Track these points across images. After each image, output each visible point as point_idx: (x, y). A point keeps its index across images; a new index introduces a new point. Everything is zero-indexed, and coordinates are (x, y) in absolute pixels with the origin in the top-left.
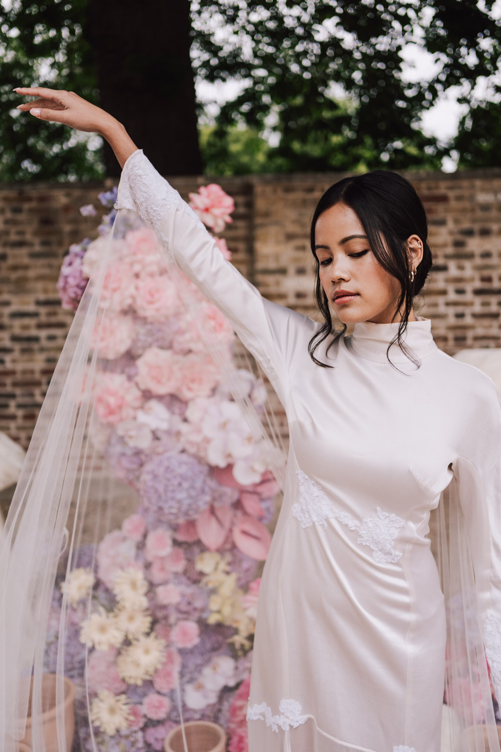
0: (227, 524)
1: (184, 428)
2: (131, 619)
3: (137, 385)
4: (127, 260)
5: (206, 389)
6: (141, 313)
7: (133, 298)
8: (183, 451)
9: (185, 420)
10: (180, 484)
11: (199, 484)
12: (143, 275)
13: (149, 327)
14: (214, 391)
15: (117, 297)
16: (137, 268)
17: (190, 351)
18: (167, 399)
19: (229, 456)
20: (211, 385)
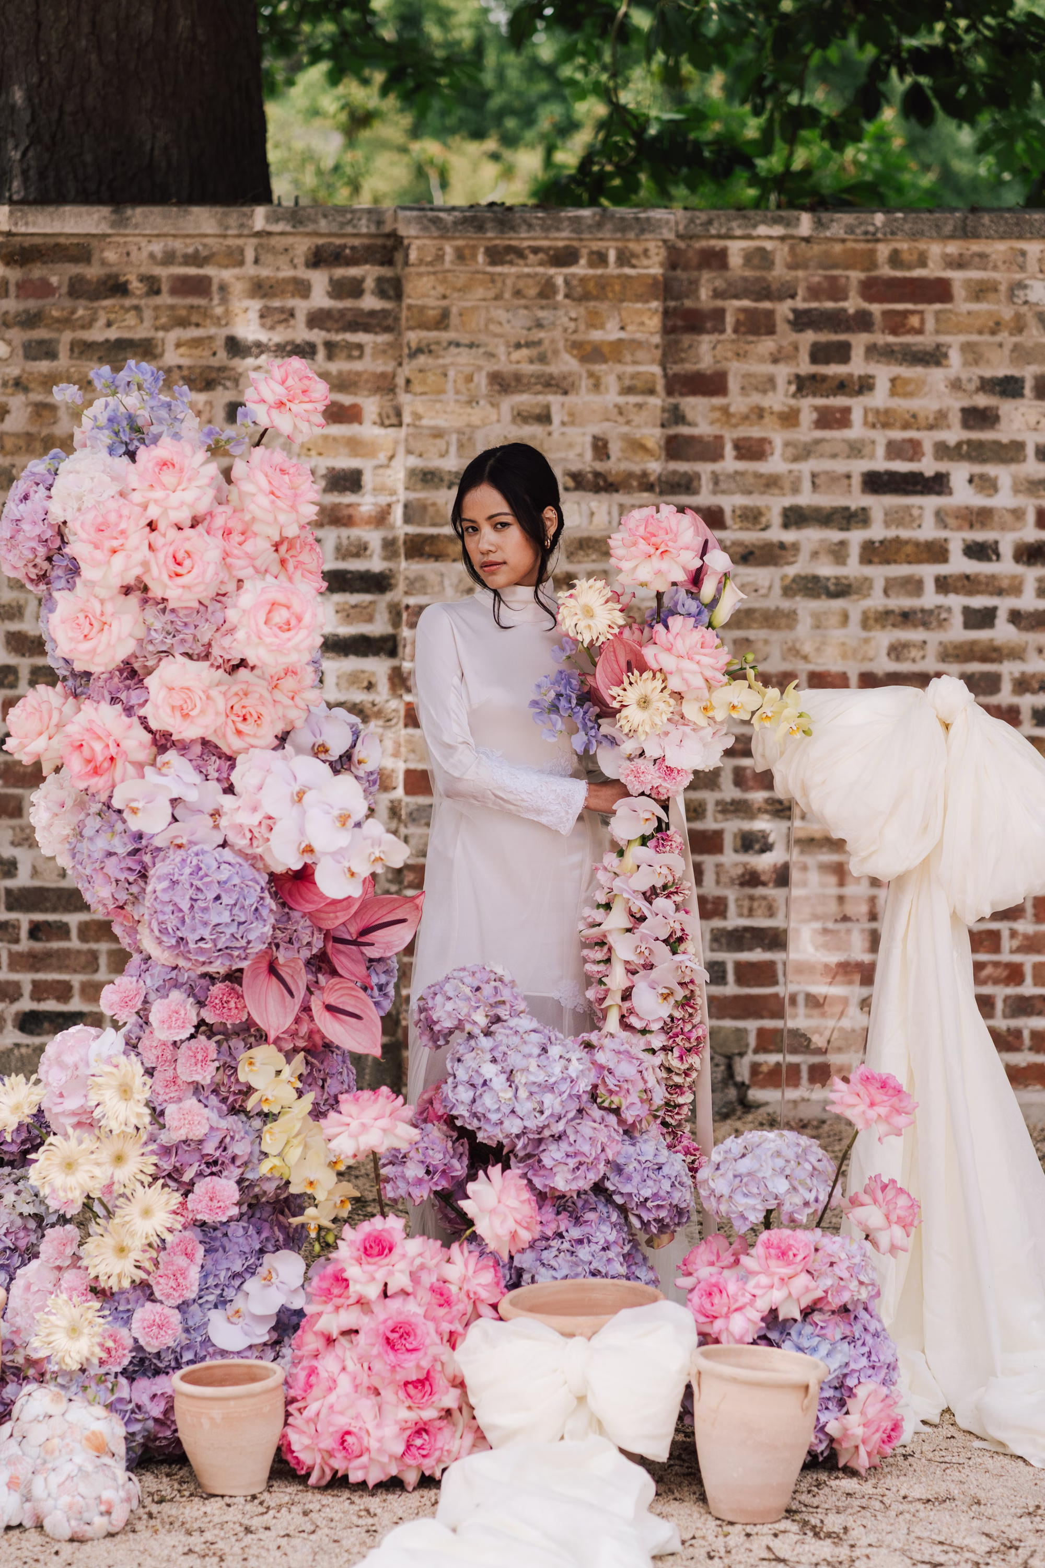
0: (300, 993)
1: (227, 801)
2: (119, 1159)
3: (143, 721)
4: (137, 497)
5: (268, 734)
6: (156, 591)
7: (145, 564)
8: (224, 845)
9: (229, 790)
10: (218, 898)
11: (252, 900)
12: (162, 526)
13: (169, 616)
14: (282, 739)
15: (118, 561)
16: (153, 512)
17: (243, 663)
18: (197, 749)
19: (309, 850)
20: (279, 728)
